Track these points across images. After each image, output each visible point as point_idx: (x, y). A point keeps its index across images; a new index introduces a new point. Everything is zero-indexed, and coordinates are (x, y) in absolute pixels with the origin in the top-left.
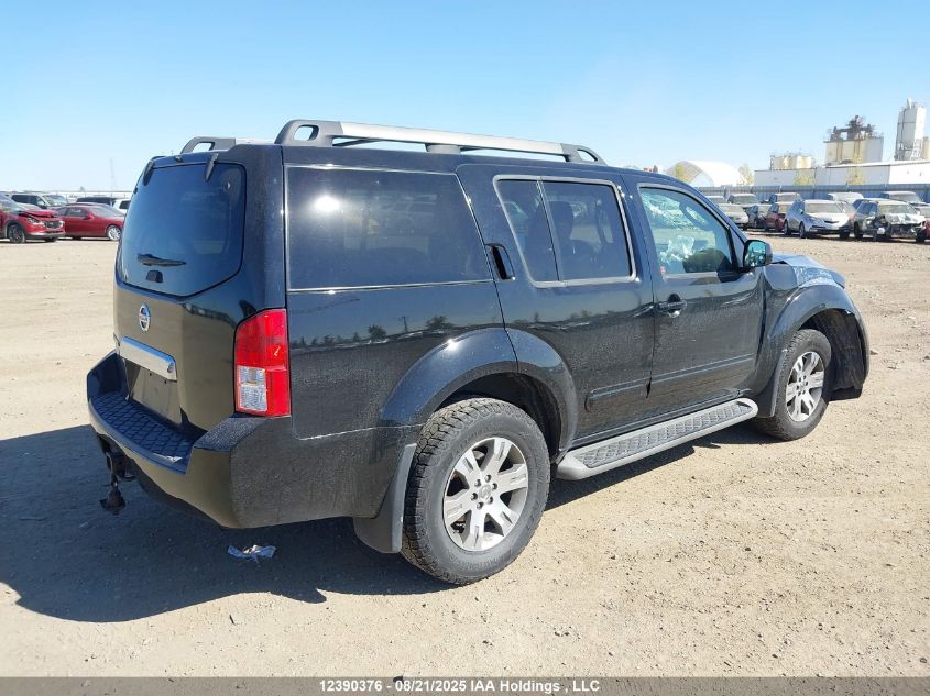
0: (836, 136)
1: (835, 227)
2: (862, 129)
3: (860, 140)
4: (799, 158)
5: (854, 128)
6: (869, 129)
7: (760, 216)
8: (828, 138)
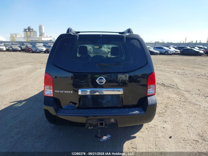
0: (25, 30)
1: (44, 50)
2: (31, 29)
3: (31, 32)
4: (18, 35)
5: (29, 29)
6: (32, 29)
7: (23, 48)
8: (24, 31)
